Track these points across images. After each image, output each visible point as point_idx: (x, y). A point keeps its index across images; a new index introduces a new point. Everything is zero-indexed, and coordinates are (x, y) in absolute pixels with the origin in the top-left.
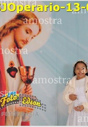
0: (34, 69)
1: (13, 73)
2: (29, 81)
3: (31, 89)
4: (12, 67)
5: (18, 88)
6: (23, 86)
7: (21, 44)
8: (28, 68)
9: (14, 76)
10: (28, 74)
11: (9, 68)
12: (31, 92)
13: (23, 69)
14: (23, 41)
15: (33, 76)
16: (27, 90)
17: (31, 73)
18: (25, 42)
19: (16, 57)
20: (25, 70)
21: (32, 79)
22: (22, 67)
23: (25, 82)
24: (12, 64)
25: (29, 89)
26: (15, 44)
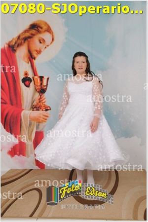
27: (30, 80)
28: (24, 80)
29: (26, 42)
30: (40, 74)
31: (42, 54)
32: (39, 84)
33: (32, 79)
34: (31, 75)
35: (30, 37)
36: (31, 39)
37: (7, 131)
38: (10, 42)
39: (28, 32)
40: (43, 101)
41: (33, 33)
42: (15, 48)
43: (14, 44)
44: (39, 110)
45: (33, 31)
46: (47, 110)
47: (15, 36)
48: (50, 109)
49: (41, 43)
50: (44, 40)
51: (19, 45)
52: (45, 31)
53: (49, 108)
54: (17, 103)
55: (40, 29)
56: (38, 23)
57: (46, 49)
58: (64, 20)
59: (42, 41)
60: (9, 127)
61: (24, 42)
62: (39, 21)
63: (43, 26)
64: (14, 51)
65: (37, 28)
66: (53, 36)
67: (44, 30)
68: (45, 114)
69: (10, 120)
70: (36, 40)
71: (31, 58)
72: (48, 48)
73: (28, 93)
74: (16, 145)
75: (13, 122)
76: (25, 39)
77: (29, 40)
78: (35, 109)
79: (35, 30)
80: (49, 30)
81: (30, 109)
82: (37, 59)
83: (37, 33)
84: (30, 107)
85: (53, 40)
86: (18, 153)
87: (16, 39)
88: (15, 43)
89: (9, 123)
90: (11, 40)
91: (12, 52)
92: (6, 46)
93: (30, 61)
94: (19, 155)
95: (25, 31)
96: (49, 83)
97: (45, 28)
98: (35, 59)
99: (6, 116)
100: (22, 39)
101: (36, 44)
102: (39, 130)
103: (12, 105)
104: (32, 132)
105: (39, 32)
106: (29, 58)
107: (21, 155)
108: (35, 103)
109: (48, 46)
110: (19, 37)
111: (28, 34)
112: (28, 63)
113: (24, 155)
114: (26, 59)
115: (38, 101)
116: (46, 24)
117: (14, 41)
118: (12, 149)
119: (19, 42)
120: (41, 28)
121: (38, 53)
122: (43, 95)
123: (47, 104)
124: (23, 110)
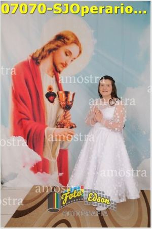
0: (74, 95)
1: (51, 98)
2: (67, 107)
3: (70, 115)
4: (51, 92)
5: (57, 114)
6: (62, 112)
7: (60, 67)
8: (67, 93)
9: (52, 102)
10: (66, 100)
11: (48, 93)
12: (69, 119)
13: (62, 94)
14: (62, 64)
15: (72, 102)
16: (66, 117)
17: (70, 99)
18: (65, 65)
19: (55, 81)
20: (64, 95)
21: (72, 105)
22: (61, 92)
23: (63, 108)
24: (50, 89)
25: (68, 116)
26: (54, 68)
27: (54, 95)
28: (48, 95)
29: (51, 54)
30: (65, 89)
31: (68, 67)
32: (64, 100)
33: (56, 94)
34: (55, 90)
35: (55, 49)
36: (57, 51)
37: (30, 147)
38: (34, 54)
39: (53, 44)
40: (68, 118)
41: (59, 44)
42: (38, 61)
43: (37, 56)
44: (63, 127)
45: (59, 43)
46: (72, 128)
47: (40, 47)
48: (76, 127)
49: (67, 55)
50: (70, 53)
51: (43, 58)
52: (72, 43)
53: (74, 126)
54: (40, 120)
55: (66, 41)
56: (64, 34)
57: (73, 62)
58: (93, 31)
59: (68, 53)
60: (32, 143)
61: (49, 54)
62: (65, 31)
63: (70, 37)
64: (38, 63)
65: (63, 39)
66: (80, 48)
67: (71, 41)
68: (70, 132)
69: (33, 137)
70: (62, 52)
71: (56, 71)
72: (74, 61)
73: (51, 109)
74: (39, 162)
75: (36, 139)
76: (50, 51)
77: (54, 51)
78: (59, 126)
79: (61, 41)
80: (76, 42)
81: (54, 126)
82: (62, 73)
83: (63, 45)
84: (54, 124)
85: (80, 52)
86: (41, 170)
87: (41, 51)
88: (39, 55)
89: (32, 140)
90: (35, 51)
91: (35, 65)
92: (30, 58)
93: (55, 74)
94: (42, 172)
95: (50, 43)
96: (74, 99)
97: (72, 39)
98: (60, 72)
99: (29, 132)
100: (46, 51)
101: (61, 56)
102: (63, 148)
103: (35, 121)
104: (56, 149)
105: (65, 43)
106: (54, 71)
107: (44, 173)
108: (59, 120)
109: (75, 59)
110: (43, 49)
111: (53, 46)
112: (52, 77)
113: (47, 172)
114: (51, 73)
115: (62, 118)
116: (73, 34)
117: (38, 53)
118: (35, 165)
119: (44, 54)
120: (68, 39)
121: (64, 67)
122: (68, 112)
123: (72, 121)
124: (47, 126)
